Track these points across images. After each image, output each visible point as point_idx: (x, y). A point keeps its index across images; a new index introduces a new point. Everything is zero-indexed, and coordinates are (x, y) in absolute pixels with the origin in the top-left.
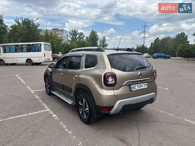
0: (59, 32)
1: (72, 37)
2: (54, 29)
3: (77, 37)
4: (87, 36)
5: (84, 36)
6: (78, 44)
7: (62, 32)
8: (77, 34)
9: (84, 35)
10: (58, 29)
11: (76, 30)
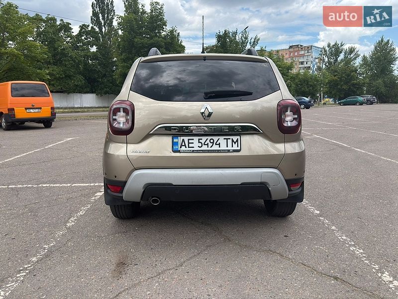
0: (302, 52)
1: (326, 59)
2: (291, 47)
3: (339, 59)
4: (364, 56)
5: (359, 56)
6: (336, 73)
7: (308, 52)
8: (341, 52)
9: (359, 53)
10: (299, 46)
11: (339, 43)
